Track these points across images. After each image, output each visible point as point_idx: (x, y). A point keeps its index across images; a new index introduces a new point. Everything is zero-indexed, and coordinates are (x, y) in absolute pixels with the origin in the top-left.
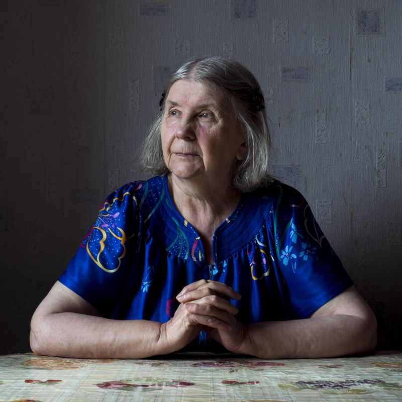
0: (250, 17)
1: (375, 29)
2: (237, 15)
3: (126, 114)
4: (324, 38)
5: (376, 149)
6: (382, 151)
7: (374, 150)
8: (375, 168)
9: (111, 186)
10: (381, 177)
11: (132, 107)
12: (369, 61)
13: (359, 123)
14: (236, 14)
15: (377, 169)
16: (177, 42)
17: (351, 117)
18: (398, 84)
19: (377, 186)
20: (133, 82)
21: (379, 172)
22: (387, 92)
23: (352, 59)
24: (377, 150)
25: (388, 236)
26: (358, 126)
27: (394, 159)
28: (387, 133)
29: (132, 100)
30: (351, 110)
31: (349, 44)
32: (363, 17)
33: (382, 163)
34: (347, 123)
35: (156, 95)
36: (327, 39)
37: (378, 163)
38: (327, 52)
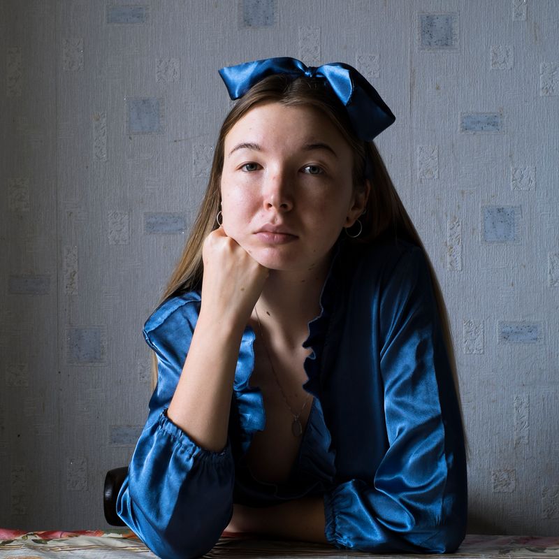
0: (266, 24)
1: (446, 42)
2: (247, 22)
3: (87, 167)
4: (372, 55)
5: (447, 216)
6: (455, 218)
7: (444, 216)
8: (446, 242)
9: (67, 271)
10: (454, 256)
11: (97, 156)
12: (438, 88)
13: (423, 177)
14: (245, 21)
15: (448, 244)
16: (161, 61)
17: (411, 169)
18: (479, 122)
19: (448, 269)
20: (98, 120)
21: (451, 248)
22: (463, 133)
23: (412, 86)
24: (449, 217)
25: (464, 340)
26: (421, 181)
27: (473, 229)
28: (463, 193)
29: (96, 147)
30: (411, 159)
31: (409, 64)
32: (428, 25)
33: (456, 235)
34: (406, 177)
35: (130, 138)
36: (377, 57)
37: (451, 236)
38: (377, 75)
